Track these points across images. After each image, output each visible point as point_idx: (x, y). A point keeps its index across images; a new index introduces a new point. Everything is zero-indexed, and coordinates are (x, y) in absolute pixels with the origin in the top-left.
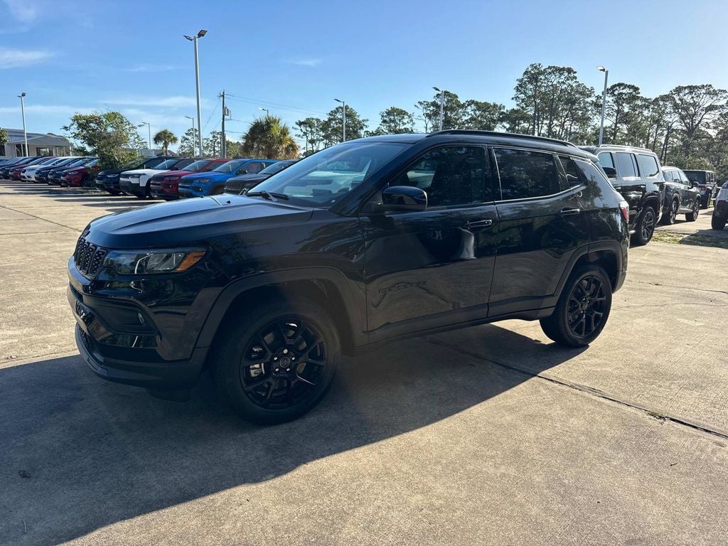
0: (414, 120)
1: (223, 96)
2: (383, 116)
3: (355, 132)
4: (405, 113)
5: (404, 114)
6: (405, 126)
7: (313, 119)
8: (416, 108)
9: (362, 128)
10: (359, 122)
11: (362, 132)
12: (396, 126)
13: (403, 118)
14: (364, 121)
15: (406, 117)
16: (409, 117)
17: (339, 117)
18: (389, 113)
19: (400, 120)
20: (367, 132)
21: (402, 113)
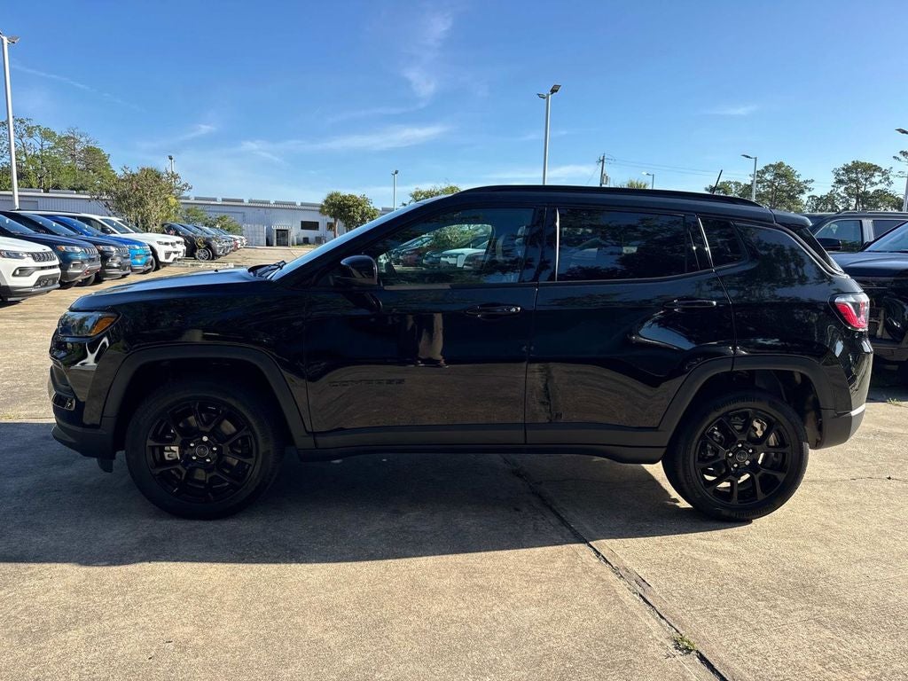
0: (891, 178)
1: (603, 161)
2: (838, 174)
3: (792, 198)
4: (877, 169)
5: (875, 170)
6: (876, 188)
7: (730, 183)
8: (897, 161)
9: (802, 192)
10: (799, 184)
11: (804, 198)
12: (858, 188)
13: (872, 175)
14: (806, 182)
15: (877, 174)
16: (884, 173)
17: (769, 178)
18: (848, 170)
19: (866, 179)
20: (813, 197)
21: (870, 169)
